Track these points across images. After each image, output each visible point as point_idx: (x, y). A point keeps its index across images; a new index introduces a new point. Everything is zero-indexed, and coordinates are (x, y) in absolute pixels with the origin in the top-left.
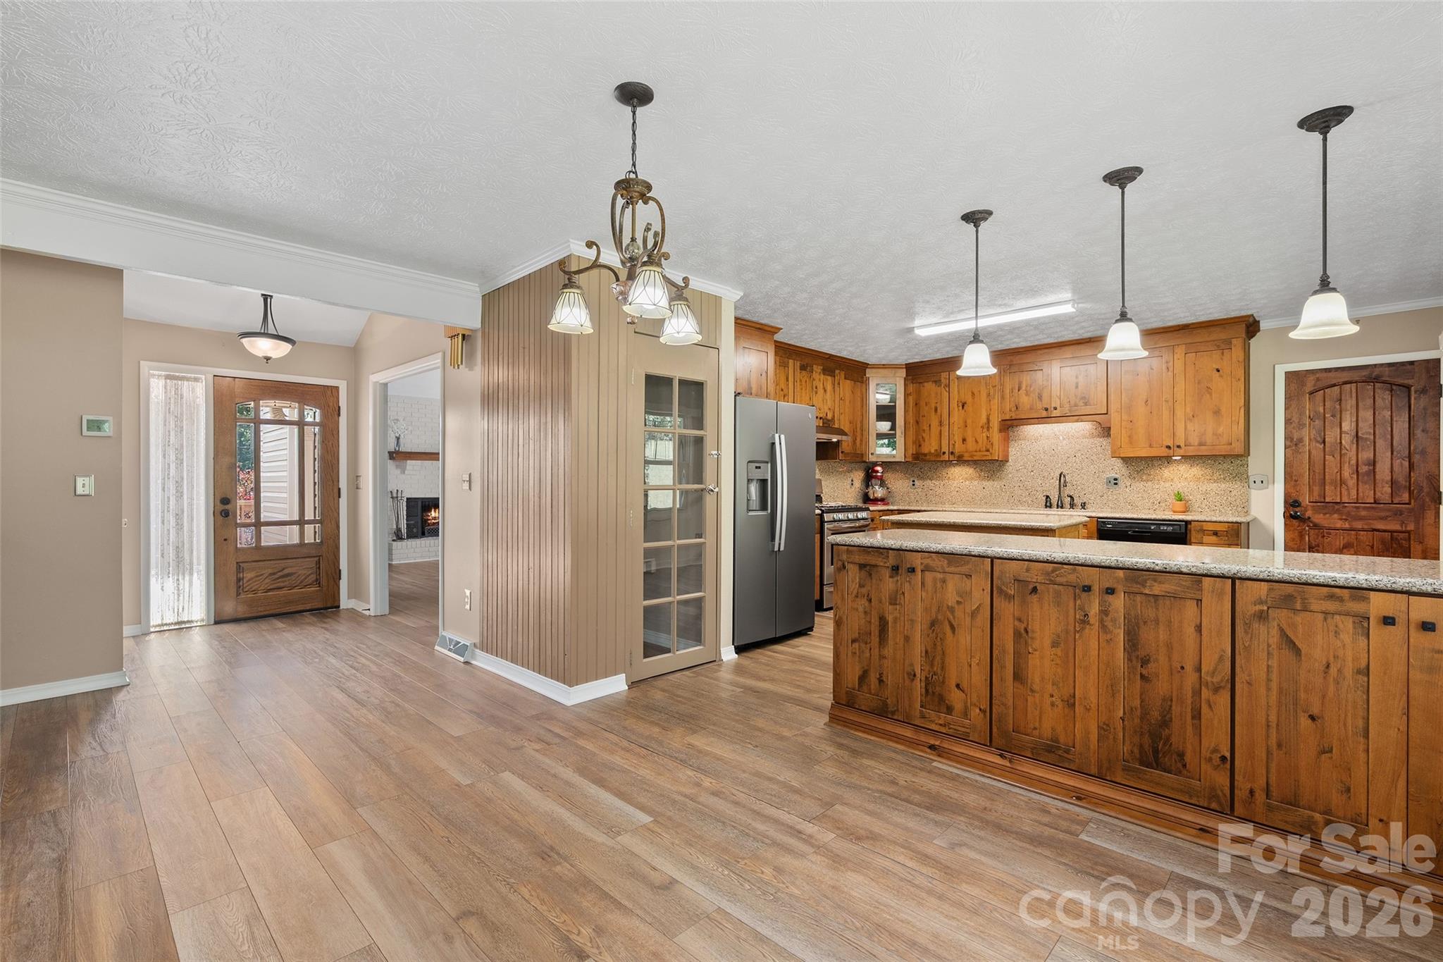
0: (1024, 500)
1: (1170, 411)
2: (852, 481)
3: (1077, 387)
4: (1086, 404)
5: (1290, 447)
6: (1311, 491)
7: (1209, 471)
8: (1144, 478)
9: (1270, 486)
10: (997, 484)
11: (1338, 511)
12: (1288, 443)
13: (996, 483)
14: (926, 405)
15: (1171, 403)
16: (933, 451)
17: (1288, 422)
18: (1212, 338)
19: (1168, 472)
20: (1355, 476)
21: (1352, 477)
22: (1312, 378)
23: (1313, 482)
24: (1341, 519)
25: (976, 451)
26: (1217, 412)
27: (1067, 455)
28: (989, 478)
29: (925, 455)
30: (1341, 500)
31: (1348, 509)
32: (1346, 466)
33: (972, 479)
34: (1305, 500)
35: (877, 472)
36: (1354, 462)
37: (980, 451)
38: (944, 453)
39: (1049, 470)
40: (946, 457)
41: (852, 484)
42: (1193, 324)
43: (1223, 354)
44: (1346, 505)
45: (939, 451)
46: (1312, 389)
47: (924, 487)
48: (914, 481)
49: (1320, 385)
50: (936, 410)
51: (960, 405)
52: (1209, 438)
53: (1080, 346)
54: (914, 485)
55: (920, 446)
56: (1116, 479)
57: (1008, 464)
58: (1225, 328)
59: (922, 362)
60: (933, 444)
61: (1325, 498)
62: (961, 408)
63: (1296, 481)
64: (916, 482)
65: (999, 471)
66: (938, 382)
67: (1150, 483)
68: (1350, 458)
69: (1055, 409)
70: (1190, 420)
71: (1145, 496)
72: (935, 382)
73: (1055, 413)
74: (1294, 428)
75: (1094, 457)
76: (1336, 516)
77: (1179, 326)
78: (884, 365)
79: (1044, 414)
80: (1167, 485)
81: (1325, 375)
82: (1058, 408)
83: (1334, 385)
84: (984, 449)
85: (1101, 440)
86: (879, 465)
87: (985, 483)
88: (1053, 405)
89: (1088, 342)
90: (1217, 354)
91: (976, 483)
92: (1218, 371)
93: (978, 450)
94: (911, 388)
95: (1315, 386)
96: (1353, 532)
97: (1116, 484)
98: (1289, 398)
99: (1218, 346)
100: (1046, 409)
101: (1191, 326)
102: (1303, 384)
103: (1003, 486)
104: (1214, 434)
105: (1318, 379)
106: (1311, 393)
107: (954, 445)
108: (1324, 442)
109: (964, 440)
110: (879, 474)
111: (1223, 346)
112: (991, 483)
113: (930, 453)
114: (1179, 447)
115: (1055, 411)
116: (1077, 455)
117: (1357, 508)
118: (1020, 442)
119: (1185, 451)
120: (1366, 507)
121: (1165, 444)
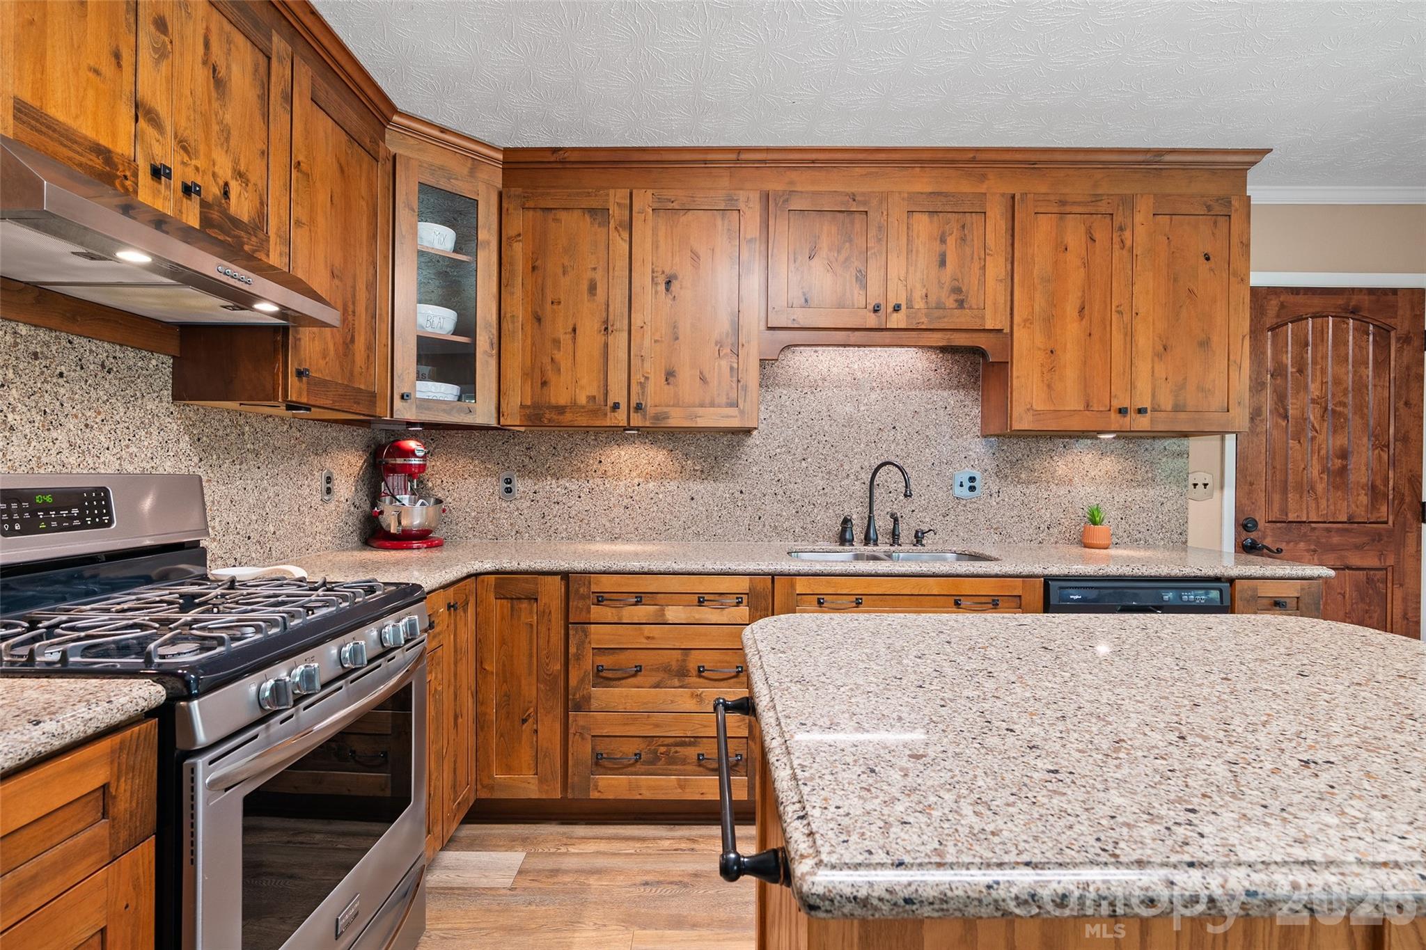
0: (786, 525)
1: (1126, 335)
2: (329, 480)
4: (960, 304)
6: (1269, 502)
7: (1129, 464)
8: (1023, 476)
9: (1217, 494)
10: (722, 488)
11: (1304, 537)
13: (722, 486)
14: (564, 273)
15: (1126, 318)
16: (582, 400)
19: (1064, 465)
20: (1325, 477)
21: (1321, 478)
22: (1276, 303)
23: (1273, 487)
24: (1308, 551)
25: (702, 406)
26: (1203, 344)
27: (877, 425)
28: (703, 475)
29: (561, 410)
30: (1308, 517)
31: (1317, 533)
33: (664, 476)
34: (1260, 517)
35: (411, 453)
37: (712, 405)
38: (616, 406)
39: (840, 456)
40: (620, 418)
41: (329, 491)
43: (1215, 223)
44: (1313, 525)
45: (600, 398)
46: (1275, 321)
47: (538, 497)
48: (509, 481)
49: (1284, 315)
50: (592, 288)
51: (661, 280)
52: (1190, 397)
54: (509, 491)
55: (544, 384)
56: (972, 479)
57: (750, 441)
58: (1215, 172)
59: (555, 150)
60: (584, 381)
61: (1287, 515)
62: (662, 287)
63: (1251, 484)
64: (519, 485)
65: (728, 457)
66: (599, 214)
67: (1032, 487)
68: (1319, 445)
69: (897, 308)
70: (1160, 357)
71: (1024, 513)
72: (592, 211)
73: (892, 320)
75: (931, 432)
76: (1302, 545)
78: (443, 130)
79: (872, 321)
80: (1062, 491)
81: (1291, 298)
82: (902, 306)
83: (1301, 318)
84: (724, 400)
85: (945, 394)
86: (415, 436)
87: (696, 487)
88: (894, 299)
90: (1207, 225)
91: (673, 486)
92: (1208, 259)
93: (707, 401)
94: (517, 222)
95: (1278, 316)
97: (972, 489)
99: (1211, 210)
100: (876, 310)
102: (1262, 312)
103: (737, 494)
104: (1199, 388)
105: (1282, 306)
106: (1273, 329)
107: (642, 385)
108: (1287, 416)
109: (670, 375)
110: (415, 461)
111: (1218, 209)
112: (709, 486)
113: (574, 405)
114: (1141, 411)
115: (895, 315)
116: (898, 425)
117: (1328, 530)
118: (778, 391)
119: (1152, 421)
120: (1338, 530)
121: (1116, 404)
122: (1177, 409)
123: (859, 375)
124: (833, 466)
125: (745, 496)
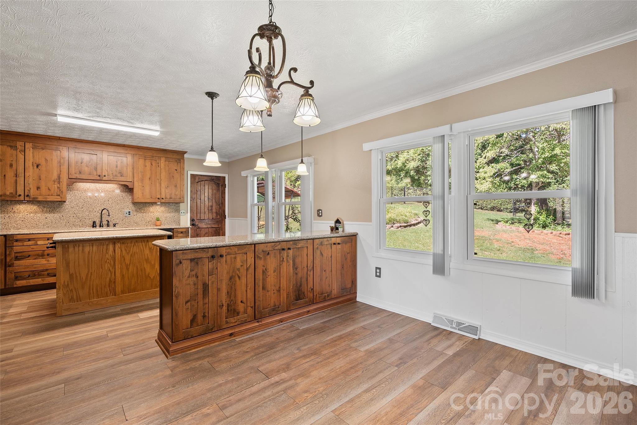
0: (77, 224)
1: (159, 184)
3: (117, 167)
4: (121, 176)
5: (192, 200)
6: (197, 216)
7: (167, 209)
8: (142, 211)
9: (186, 214)
10: (56, 216)
11: (204, 222)
12: (191, 199)
13: (56, 215)
15: (159, 181)
16: (8, 193)
17: (191, 191)
18: (174, 157)
19: (152, 209)
20: (208, 211)
22: (197, 177)
23: (198, 213)
24: (205, 225)
25: (49, 195)
26: (176, 186)
27: (104, 200)
28: (50, 212)
30: (205, 218)
32: (206, 208)
33: (36, 212)
34: (195, 219)
36: (208, 206)
37: (52, 195)
38: (20, 195)
39: (93, 207)
42: (168, 150)
43: (178, 164)
44: (206, 220)
45: (14, 193)
49: (200, 180)
50: (11, 165)
51: (35, 165)
52: (173, 196)
53: (118, 147)
56: (129, 212)
57: (65, 204)
58: (178, 154)
60: (8, 189)
61: (201, 218)
62: (35, 167)
63: (193, 212)
65: (58, 208)
66: (14, 147)
67: (145, 214)
69: (105, 176)
70: (167, 188)
71: (143, 219)
72: (11, 146)
73: (104, 178)
74: (193, 194)
75: (119, 202)
76: (203, 224)
77: (163, 149)
79: (98, 178)
80: (152, 214)
81: (201, 177)
82: (106, 176)
83: (203, 181)
84: (56, 194)
85: (122, 193)
87: (47, 215)
88: (104, 174)
89: (123, 146)
90: (176, 164)
91: (39, 215)
92: (176, 170)
93: (50, 194)
95: (198, 180)
96: (208, 229)
97: (129, 214)
98: (191, 183)
99: (176, 161)
100: (99, 176)
101: (167, 151)
102: (195, 179)
103: (61, 217)
104: (175, 194)
105: (199, 178)
106: (197, 182)
107: (29, 190)
108: (201, 199)
109: (38, 188)
111: (178, 161)
112: (52, 215)
113: (5, 195)
114: (163, 199)
115: (104, 177)
116: (109, 200)
117: (209, 221)
118: (74, 192)
119: (165, 200)
120: (210, 221)
121: (158, 197)
122: (171, 198)
123: (98, 188)
124: (91, 210)
125: (64, 217)
